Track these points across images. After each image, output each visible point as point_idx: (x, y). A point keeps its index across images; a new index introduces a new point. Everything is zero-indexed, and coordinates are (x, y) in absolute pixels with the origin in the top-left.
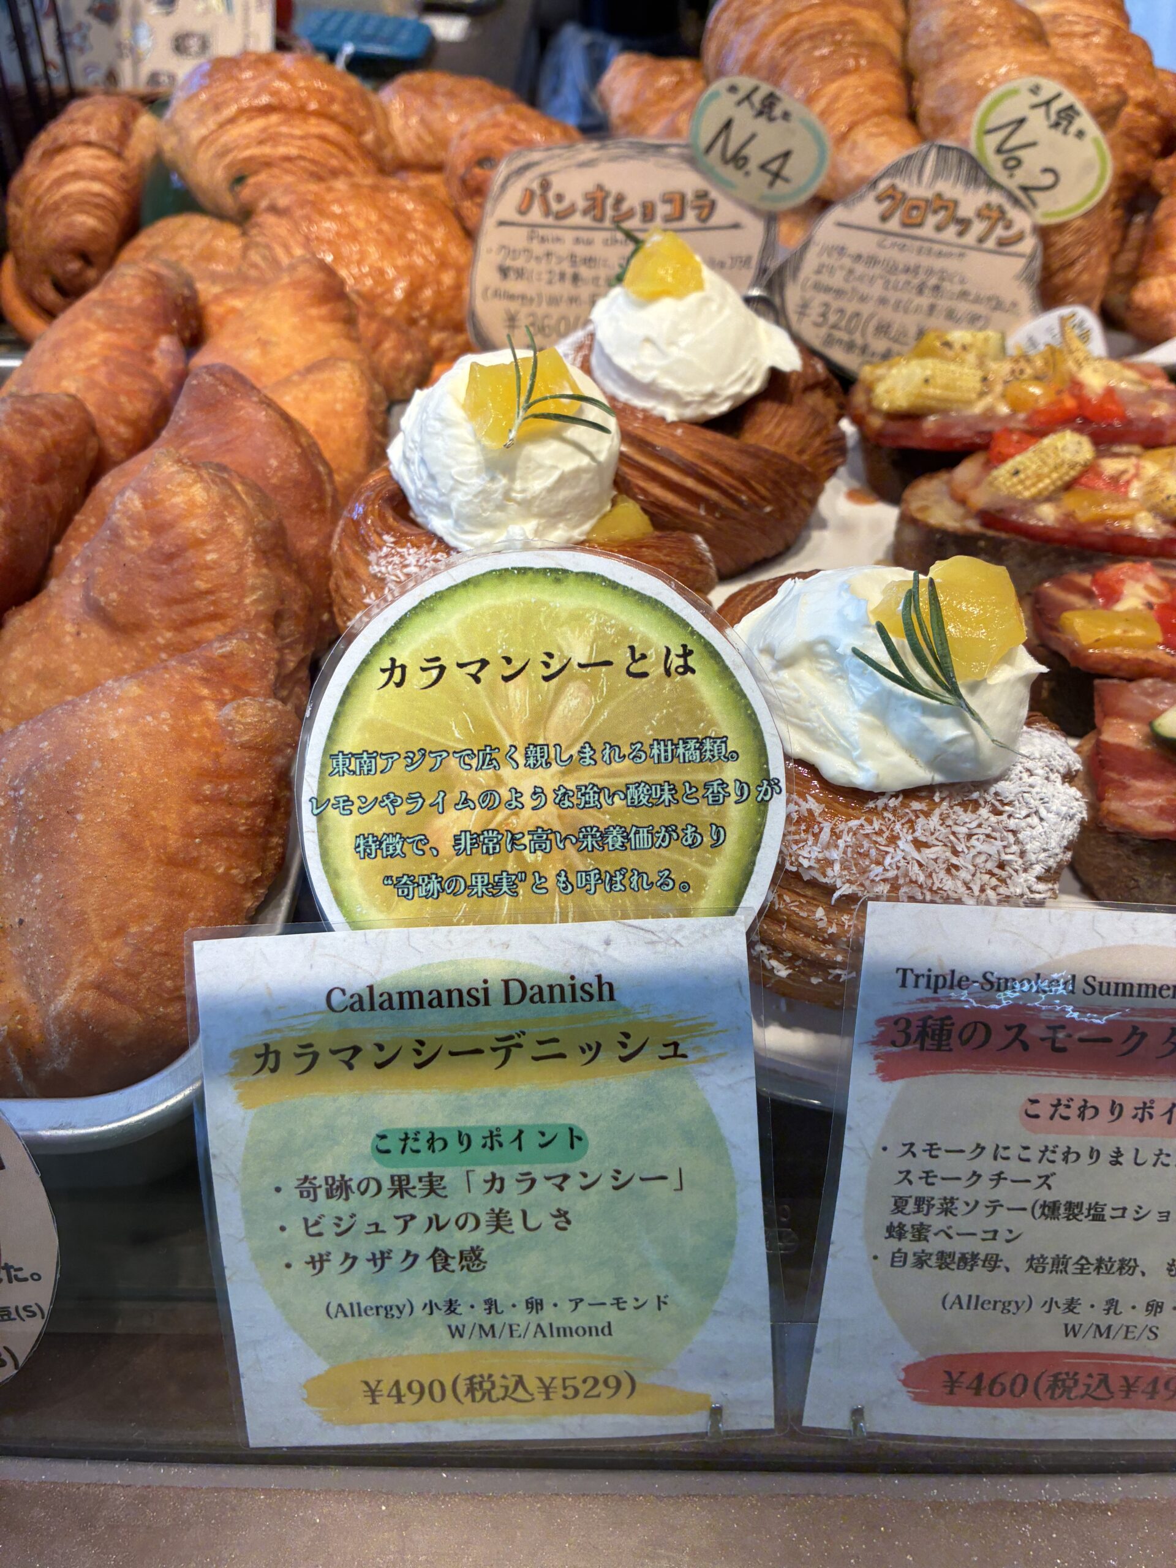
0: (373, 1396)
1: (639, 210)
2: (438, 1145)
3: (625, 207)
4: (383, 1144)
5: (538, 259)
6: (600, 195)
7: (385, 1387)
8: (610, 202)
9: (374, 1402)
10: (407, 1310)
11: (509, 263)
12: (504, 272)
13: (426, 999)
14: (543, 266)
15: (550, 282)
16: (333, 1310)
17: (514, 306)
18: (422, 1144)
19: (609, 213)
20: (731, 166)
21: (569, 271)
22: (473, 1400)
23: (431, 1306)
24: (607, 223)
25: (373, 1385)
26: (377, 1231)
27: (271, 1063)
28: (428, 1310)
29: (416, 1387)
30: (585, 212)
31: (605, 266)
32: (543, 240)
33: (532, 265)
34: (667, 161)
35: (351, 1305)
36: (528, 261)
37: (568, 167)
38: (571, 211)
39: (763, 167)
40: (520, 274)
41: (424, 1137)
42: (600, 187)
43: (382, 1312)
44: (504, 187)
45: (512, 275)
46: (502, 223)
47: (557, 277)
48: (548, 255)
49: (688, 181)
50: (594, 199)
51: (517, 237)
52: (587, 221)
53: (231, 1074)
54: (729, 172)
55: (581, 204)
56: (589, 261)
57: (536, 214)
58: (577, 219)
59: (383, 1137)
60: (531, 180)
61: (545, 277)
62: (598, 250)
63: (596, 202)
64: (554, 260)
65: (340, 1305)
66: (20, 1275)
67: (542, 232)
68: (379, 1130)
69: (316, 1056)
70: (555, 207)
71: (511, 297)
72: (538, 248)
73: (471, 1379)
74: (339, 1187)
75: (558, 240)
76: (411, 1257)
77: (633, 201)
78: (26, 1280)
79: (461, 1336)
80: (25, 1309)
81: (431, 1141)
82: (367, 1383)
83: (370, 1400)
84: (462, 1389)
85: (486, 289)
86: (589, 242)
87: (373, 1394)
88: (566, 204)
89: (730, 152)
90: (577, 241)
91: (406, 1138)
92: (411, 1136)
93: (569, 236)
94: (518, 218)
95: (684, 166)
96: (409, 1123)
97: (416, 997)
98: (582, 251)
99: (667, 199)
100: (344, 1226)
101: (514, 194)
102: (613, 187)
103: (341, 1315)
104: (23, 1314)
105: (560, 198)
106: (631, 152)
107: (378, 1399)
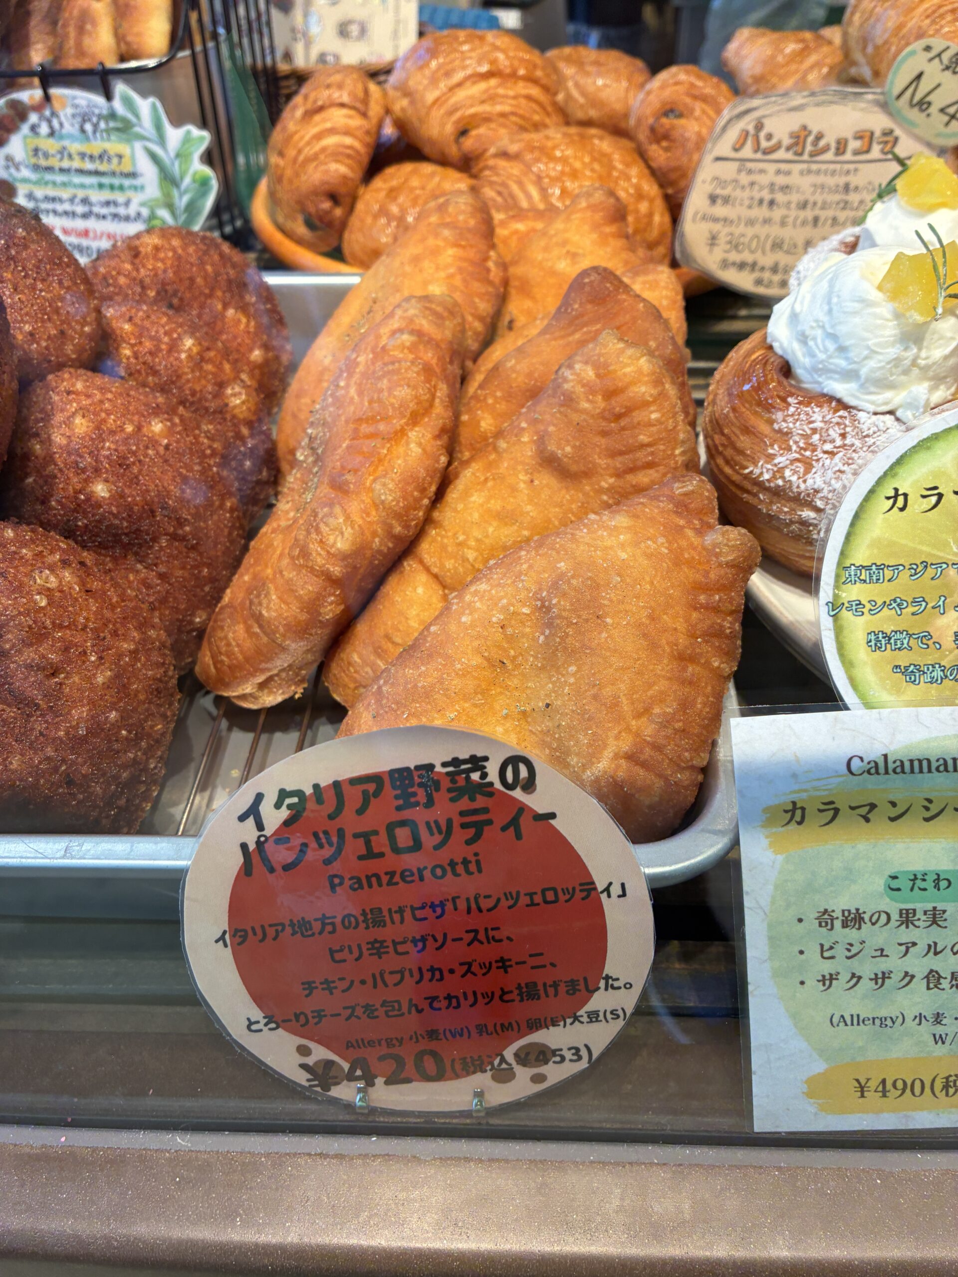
0: (862, 1092)
1: (833, 145)
2: (943, 884)
3: (822, 143)
4: (895, 884)
5: (743, 187)
6: (803, 134)
7: (873, 1084)
8: (810, 139)
9: (862, 1096)
10: (900, 1020)
11: (719, 191)
12: (713, 199)
13: (934, 765)
14: (747, 194)
15: (750, 207)
16: (835, 1020)
17: (717, 227)
18: (929, 884)
19: (809, 148)
20: (916, 109)
21: (767, 197)
22: (947, 1095)
23: (920, 1018)
24: (806, 157)
25: (863, 1082)
26: (882, 955)
27: (798, 817)
28: (917, 1020)
29: (900, 1084)
30: (788, 149)
31: (798, 192)
32: (750, 172)
33: (738, 193)
34: (863, 105)
35: (852, 1016)
36: (734, 189)
37: (779, 112)
38: (777, 147)
39: (942, 110)
40: (726, 200)
41: (931, 878)
42: (804, 128)
43: (877, 1022)
44: (724, 129)
45: (719, 201)
46: (718, 159)
47: (756, 202)
48: (752, 184)
49: (878, 122)
50: (798, 137)
51: (728, 170)
52: (789, 156)
53: (763, 826)
54: (914, 114)
55: (787, 141)
56: (785, 189)
57: (747, 151)
58: (781, 154)
59: (894, 878)
60: (747, 123)
61: (747, 202)
62: (795, 179)
63: (799, 139)
64: (756, 187)
65: (842, 1016)
66: (616, 984)
67: (750, 165)
68: (892, 872)
69: (837, 811)
70: (764, 144)
71: (716, 220)
72: (744, 179)
73: (947, 1078)
74: (854, 919)
75: (762, 171)
76: (909, 977)
77: (830, 139)
78: (619, 988)
79: (943, 1043)
80: (612, 1013)
81: (937, 881)
82: (857, 1081)
83: (859, 1094)
84: (938, 1085)
85: (696, 213)
86: (788, 173)
87: (862, 1090)
88: (774, 141)
89: (917, 98)
90: (778, 172)
91: (916, 878)
92: (920, 876)
93: (771, 168)
94: (733, 155)
95: (876, 109)
96: (918, 866)
97: (925, 763)
98: (781, 180)
99: (859, 136)
100: (854, 950)
101: (733, 134)
102: (815, 129)
103: (842, 1024)
104: (609, 1016)
105: (769, 137)
106: (835, 99)
107: (866, 1094)
